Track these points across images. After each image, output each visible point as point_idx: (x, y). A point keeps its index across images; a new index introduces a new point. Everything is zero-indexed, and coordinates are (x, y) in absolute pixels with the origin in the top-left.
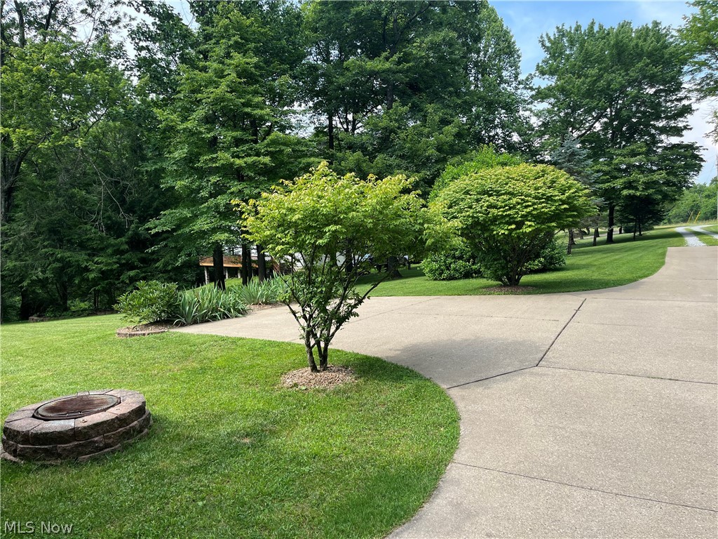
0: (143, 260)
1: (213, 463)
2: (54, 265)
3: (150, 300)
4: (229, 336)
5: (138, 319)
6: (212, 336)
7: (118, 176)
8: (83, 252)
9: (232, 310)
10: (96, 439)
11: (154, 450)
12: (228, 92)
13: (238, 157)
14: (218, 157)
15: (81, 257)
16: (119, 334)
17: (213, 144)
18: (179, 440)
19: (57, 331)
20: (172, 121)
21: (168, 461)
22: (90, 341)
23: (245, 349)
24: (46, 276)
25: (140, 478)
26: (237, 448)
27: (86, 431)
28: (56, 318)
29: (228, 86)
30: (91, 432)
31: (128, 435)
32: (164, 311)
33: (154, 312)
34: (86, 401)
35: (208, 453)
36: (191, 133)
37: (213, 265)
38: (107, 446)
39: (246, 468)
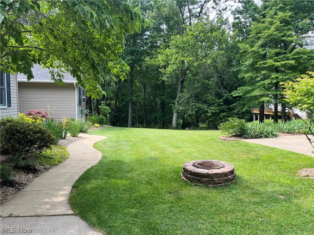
0: (228, 109)
1: (265, 203)
2: (195, 109)
3: (233, 126)
4: (269, 146)
5: (227, 133)
6: (261, 145)
7: (222, 74)
8: (206, 105)
9: (270, 134)
10: (215, 179)
11: (238, 190)
12: (275, 31)
13: (277, 61)
14: (266, 62)
15: (205, 107)
16: (220, 139)
17: (264, 57)
18: (248, 188)
19: (197, 135)
20: (246, 48)
21: (244, 196)
22: (208, 140)
23: (278, 153)
24: (193, 113)
25: (233, 200)
26: (277, 199)
27: (212, 175)
28: (195, 129)
29: (275, 28)
30: (214, 176)
31: (227, 180)
32: (239, 131)
33: (234, 131)
34: (211, 163)
35: (262, 198)
36: (255, 52)
37: (259, 113)
38: (219, 183)
39: (282, 210)
